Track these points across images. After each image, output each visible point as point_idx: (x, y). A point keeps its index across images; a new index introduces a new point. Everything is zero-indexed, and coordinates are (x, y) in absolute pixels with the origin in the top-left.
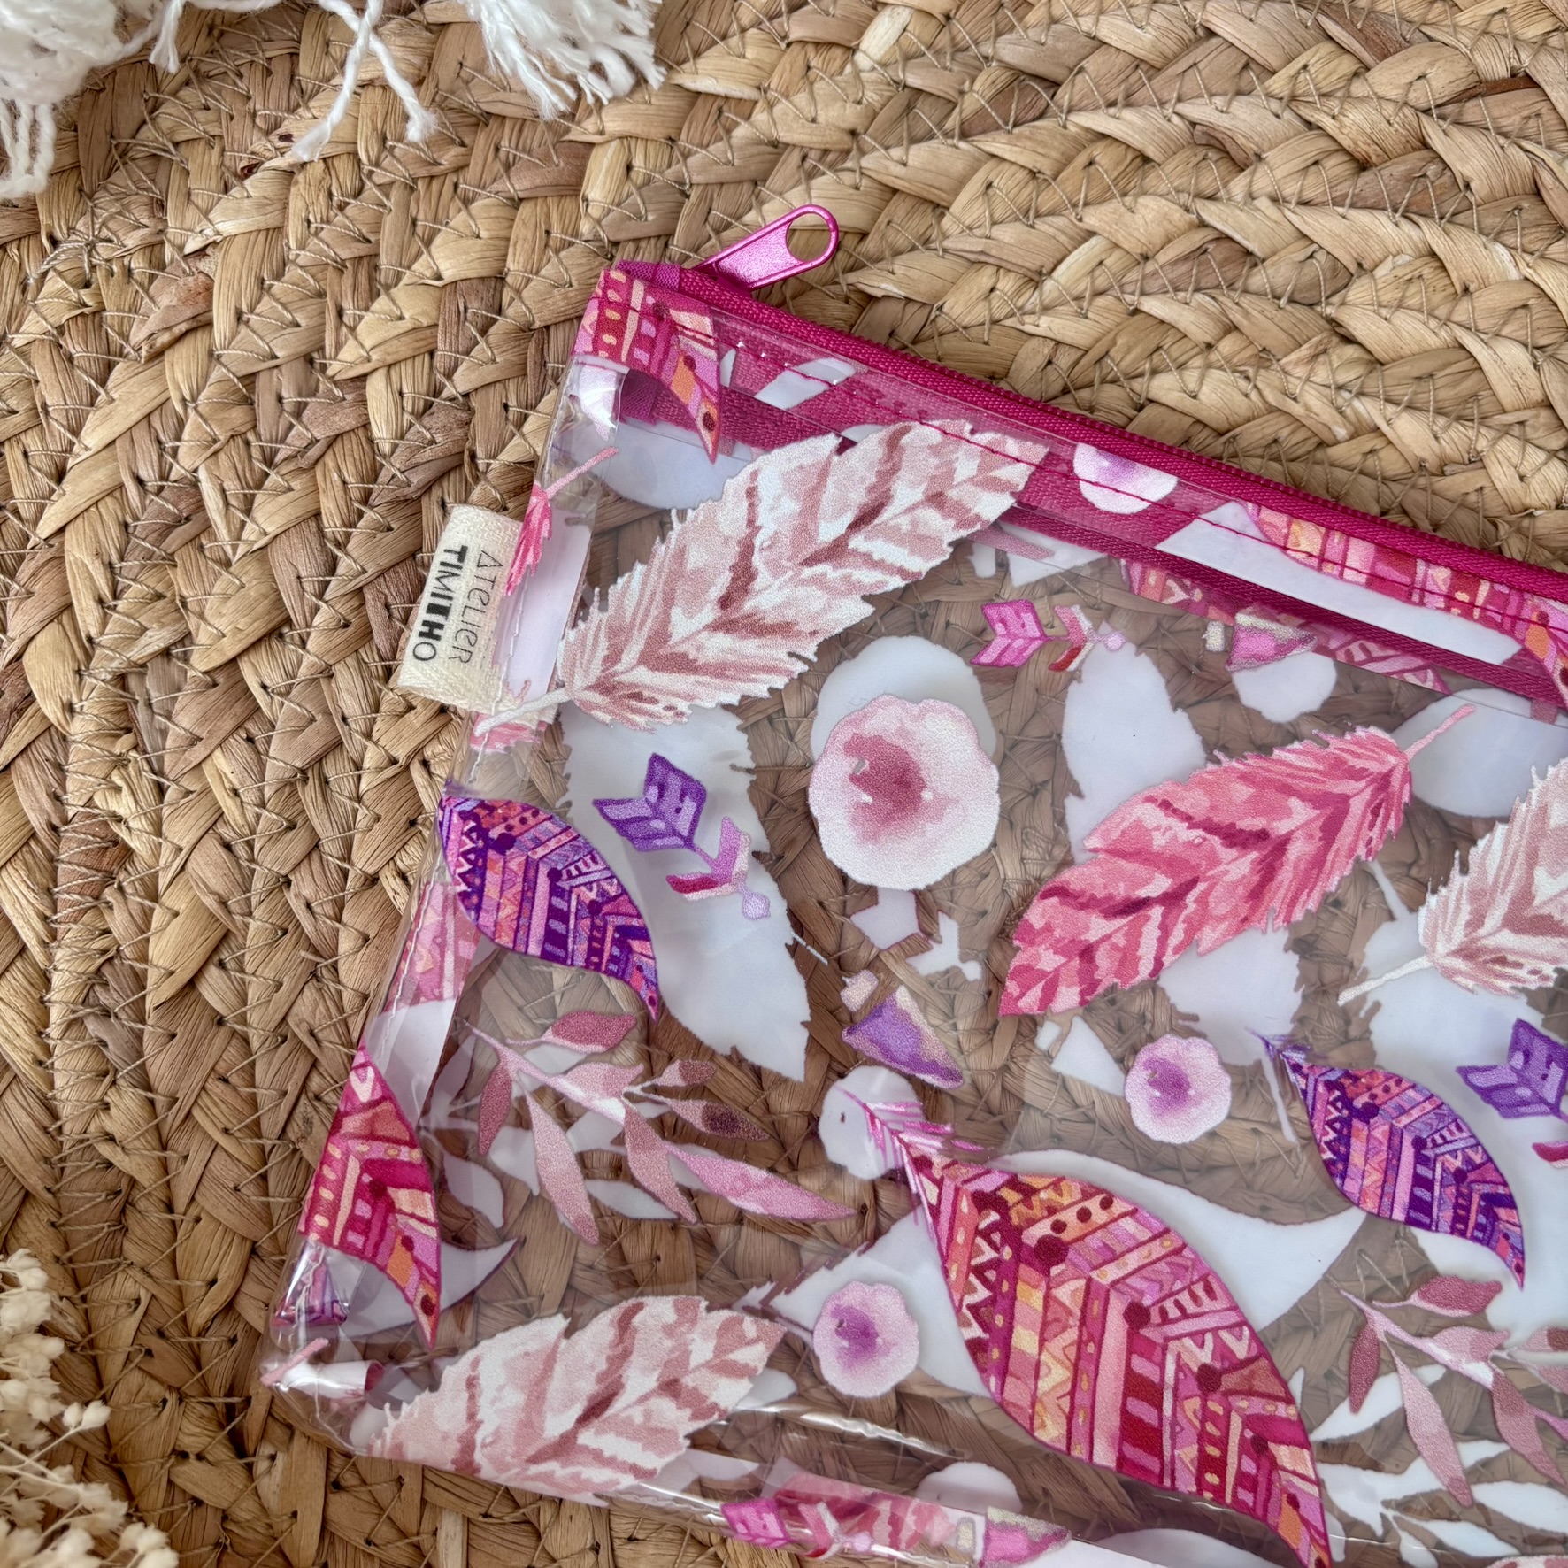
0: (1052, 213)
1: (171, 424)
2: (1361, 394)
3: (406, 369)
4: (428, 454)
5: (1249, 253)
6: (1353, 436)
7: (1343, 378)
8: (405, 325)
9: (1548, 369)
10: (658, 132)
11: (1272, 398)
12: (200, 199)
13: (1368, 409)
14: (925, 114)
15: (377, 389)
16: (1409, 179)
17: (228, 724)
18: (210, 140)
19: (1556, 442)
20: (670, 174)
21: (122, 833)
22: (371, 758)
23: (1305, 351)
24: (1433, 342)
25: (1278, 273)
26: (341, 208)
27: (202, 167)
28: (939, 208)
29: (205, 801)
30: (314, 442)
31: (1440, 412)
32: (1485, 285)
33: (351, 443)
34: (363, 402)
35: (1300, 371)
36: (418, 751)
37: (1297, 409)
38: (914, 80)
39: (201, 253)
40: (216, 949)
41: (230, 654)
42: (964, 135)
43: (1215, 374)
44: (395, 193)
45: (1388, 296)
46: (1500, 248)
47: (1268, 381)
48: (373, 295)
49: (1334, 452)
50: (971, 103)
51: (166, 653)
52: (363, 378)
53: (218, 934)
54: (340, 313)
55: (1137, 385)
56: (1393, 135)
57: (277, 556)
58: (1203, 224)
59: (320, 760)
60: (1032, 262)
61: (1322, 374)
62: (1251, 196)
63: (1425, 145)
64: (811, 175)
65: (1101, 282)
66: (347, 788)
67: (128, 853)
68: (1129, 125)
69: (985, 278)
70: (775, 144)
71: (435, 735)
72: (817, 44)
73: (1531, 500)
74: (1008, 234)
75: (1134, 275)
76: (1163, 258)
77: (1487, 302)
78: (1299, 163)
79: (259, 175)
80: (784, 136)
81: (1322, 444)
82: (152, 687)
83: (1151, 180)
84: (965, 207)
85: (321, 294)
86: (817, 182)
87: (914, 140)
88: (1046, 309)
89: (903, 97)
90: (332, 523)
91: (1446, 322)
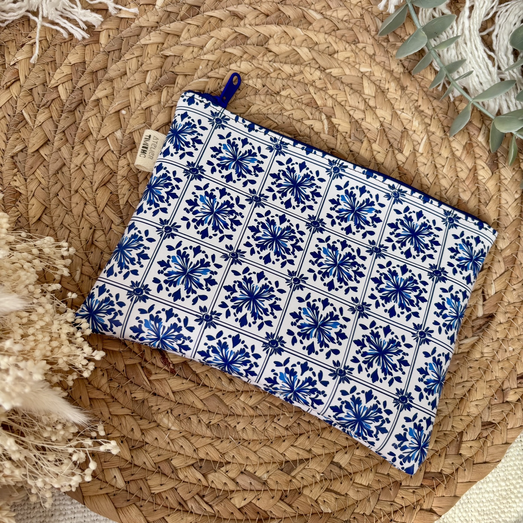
0: (204, 34)
1: (14, 102)
2: (274, 62)
3: (66, 84)
4: (74, 101)
5: (246, 37)
6: (274, 71)
7: (270, 59)
8: (65, 74)
9: (312, 51)
10: (114, 27)
11: (256, 65)
12: (13, 54)
13: (276, 65)
14: (173, 17)
15: (60, 88)
16: (277, 17)
17: (39, 163)
18: (12, 41)
19: (317, 66)
20: (118, 36)
21: (18, 189)
22: (72, 166)
23: (261, 55)
24: (288, 49)
25: (254, 39)
26: (46, 51)
27: (12, 47)
28: (179, 36)
29: (37, 180)
30: (48, 102)
31: (292, 63)
32: (297, 36)
33: (56, 100)
34: (58, 92)
35: (261, 59)
36: (83, 162)
37: (262, 67)
38: (169, 10)
39: (14, 64)
40: (44, 211)
41: (37, 148)
42: (182, 20)
43: (243, 63)
44: (57, 47)
45: (277, 41)
46: (298, 29)
47: (255, 62)
48: (56, 69)
49: (272, 75)
50: (182, 13)
51: (22, 151)
52: (57, 87)
53: (44, 208)
54: (49, 74)
55: (227, 67)
56: (272, 9)
57: (44, 126)
58: (236, 32)
59: (61, 168)
60: (200, 44)
61: (265, 59)
62: (245, 25)
63: (279, 10)
64: (150, 32)
65: (216, 47)
66: (68, 173)
67: (20, 194)
68: (216, 13)
69: (191, 49)
70: (141, 27)
71: (86, 159)
72: (146, 5)
73: (314, 79)
74: (195, 40)
75: (223, 44)
76: (228, 40)
77: (298, 40)
78: (254, 17)
79: (25, 46)
80: (143, 25)
81: (269, 74)
82: (20, 157)
83: (223, 24)
84: (184, 35)
85: (44, 70)
86: (151, 34)
87: (171, 23)
88: (205, 54)
89: (167, 14)
90: (55, 117)
91: (290, 45)
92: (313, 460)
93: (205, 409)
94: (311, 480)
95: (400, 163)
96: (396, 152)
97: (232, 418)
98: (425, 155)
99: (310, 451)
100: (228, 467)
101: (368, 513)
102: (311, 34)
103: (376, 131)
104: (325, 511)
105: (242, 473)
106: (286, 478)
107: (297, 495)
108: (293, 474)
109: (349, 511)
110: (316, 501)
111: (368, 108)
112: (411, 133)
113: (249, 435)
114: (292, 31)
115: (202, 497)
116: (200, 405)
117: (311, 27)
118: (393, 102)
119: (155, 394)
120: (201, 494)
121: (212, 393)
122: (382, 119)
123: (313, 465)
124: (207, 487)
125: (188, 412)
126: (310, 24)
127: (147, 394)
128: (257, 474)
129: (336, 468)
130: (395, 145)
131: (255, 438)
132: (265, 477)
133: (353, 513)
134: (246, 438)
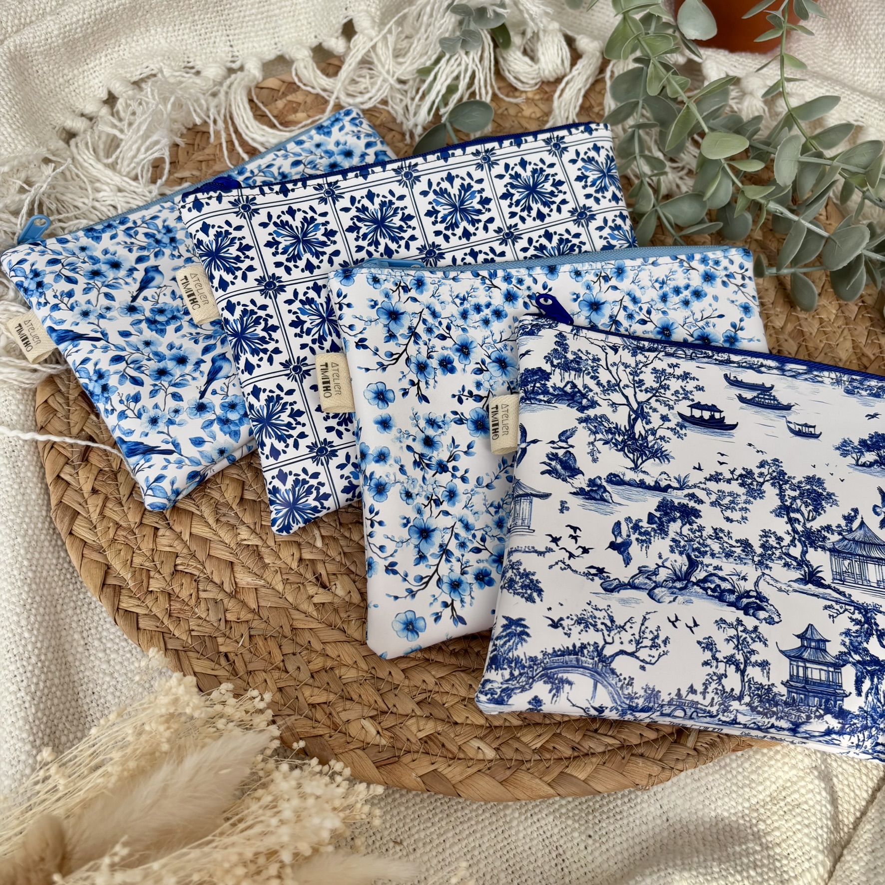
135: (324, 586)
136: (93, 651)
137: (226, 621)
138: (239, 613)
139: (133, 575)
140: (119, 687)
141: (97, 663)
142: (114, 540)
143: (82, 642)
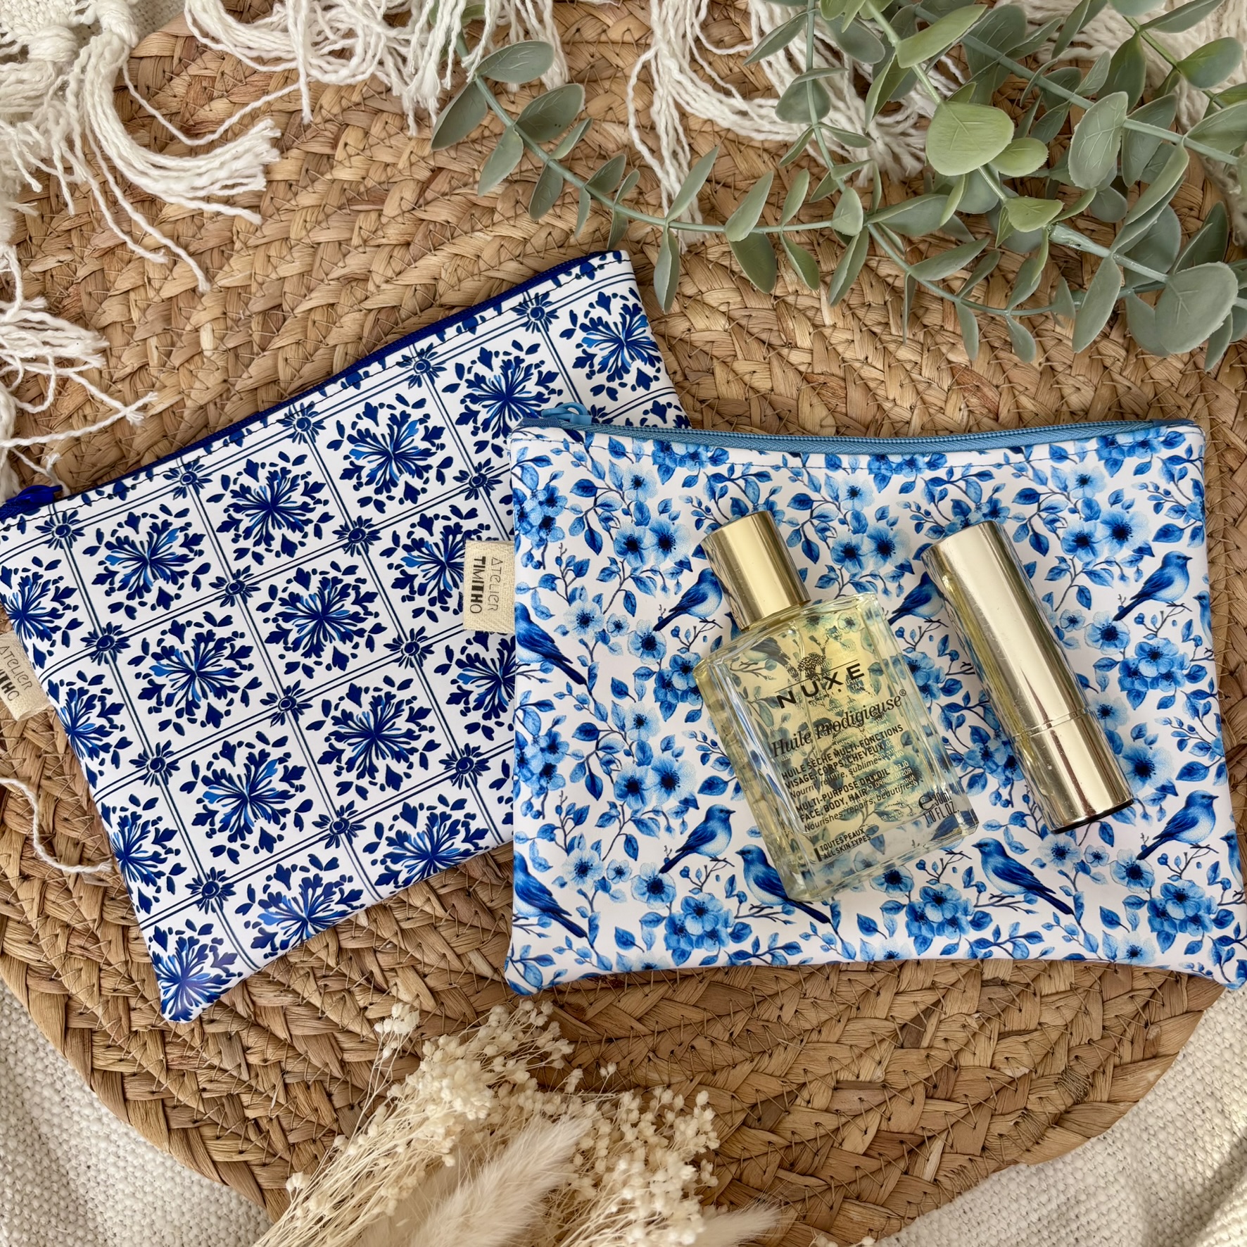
92: (948, 997)
93: (709, 1015)
94: (961, 1036)
95: (802, 368)
96: (785, 351)
97: (766, 1005)
98: (840, 324)
99: (933, 987)
100: (805, 1094)
101: (1096, 1037)
102: (504, 230)
103: (725, 336)
104: (1018, 1074)
105: (835, 1089)
106: (914, 1056)
107: (953, 1076)
108: (925, 1043)
109: (1061, 1053)
110: (992, 1067)
111: (688, 303)
112: (790, 299)
113: (812, 1017)
114: (466, 246)
115: (791, 1167)
116: (695, 1016)
117: (497, 217)
118: (726, 263)
119: (610, 1041)
120: (787, 1164)
121: (706, 982)
122: (723, 308)
123: (953, 1007)
124: (789, 1147)
125: (685, 1036)
126: (492, 210)
127: (596, 1048)
128: (862, 1078)
129: (996, 989)
130: (776, 341)
131: (824, 1017)
132: (879, 1074)
133: (1069, 1050)
134: (808, 1027)
135: (380, 990)
136: (75, 1108)
137: (249, 1066)
138: (263, 1052)
139: (106, 1010)
140: (121, 1153)
141: (84, 1124)
142: (68, 955)
143: (57, 1099)
